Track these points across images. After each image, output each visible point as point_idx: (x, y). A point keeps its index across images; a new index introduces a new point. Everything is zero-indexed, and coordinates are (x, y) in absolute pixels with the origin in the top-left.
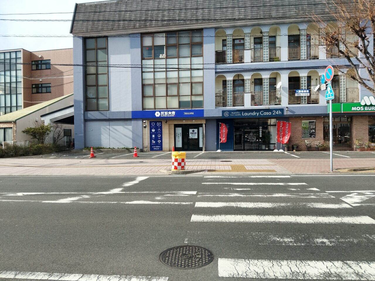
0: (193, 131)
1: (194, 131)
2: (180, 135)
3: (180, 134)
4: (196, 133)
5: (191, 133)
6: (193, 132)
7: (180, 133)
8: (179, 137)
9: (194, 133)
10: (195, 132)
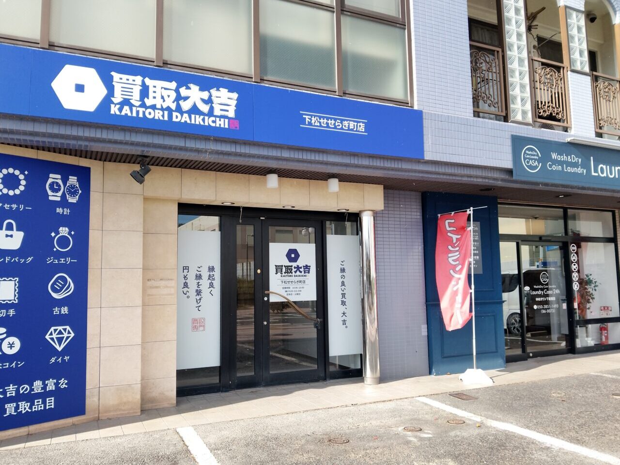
0: (293, 255)
1: (297, 256)
2: (205, 283)
3: (205, 274)
4: (307, 268)
5: (279, 268)
6: (291, 260)
7: (211, 269)
8: (199, 292)
9: (298, 268)
10: (301, 262)
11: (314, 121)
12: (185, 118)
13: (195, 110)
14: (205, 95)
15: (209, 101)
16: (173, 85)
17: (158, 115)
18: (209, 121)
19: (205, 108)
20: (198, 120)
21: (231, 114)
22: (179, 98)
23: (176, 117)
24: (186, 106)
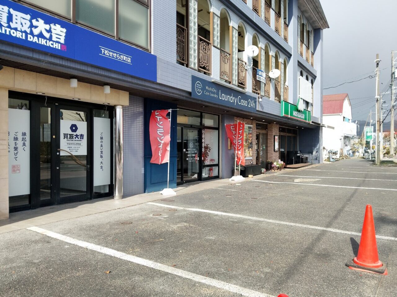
0: (74, 128)
1: (77, 128)
2: (20, 143)
3: (20, 137)
4: (82, 136)
5: (66, 136)
6: (73, 131)
7: (24, 134)
8: (16, 149)
9: (77, 136)
10: (78, 132)
11: (106, 52)
12: (35, 39)
13: (41, 35)
14: (47, 27)
15: (49, 31)
16: (28, 17)
17: (19, 35)
18: (49, 44)
19: (47, 35)
20: (43, 42)
21: (62, 41)
22: (32, 26)
23: (30, 38)
24: (36, 32)
